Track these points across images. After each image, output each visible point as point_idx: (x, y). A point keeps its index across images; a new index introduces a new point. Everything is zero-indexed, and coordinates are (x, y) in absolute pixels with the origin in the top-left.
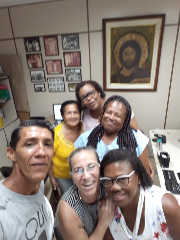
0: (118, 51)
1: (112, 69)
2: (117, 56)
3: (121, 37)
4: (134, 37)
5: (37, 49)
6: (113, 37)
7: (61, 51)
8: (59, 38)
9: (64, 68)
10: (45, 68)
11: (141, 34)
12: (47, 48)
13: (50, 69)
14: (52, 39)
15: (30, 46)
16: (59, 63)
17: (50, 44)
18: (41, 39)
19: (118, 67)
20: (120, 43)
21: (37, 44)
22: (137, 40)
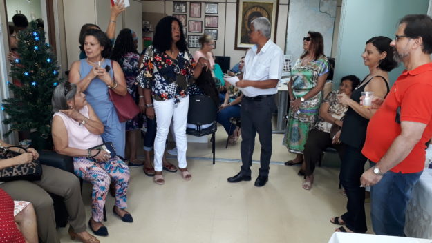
0: (247, 18)
1: (242, 31)
2: (247, 22)
3: (249, 9)
4: (259, 10)
5: (184, 11)
6: (244, 9)
7: (203, 15)
8: (203, 4)
9: (204, 28)
10: (187, 27)
11: (264, 8)
12: (192, 11)
13: (192, 28)
14: (197, 5)
15: (178, 8)
16: (200, 23)
17: (195, 9)
18: (188, 4)
19: (247, 30)
20: (249, 13)
21: (184, 7)
22: (261, 12)
